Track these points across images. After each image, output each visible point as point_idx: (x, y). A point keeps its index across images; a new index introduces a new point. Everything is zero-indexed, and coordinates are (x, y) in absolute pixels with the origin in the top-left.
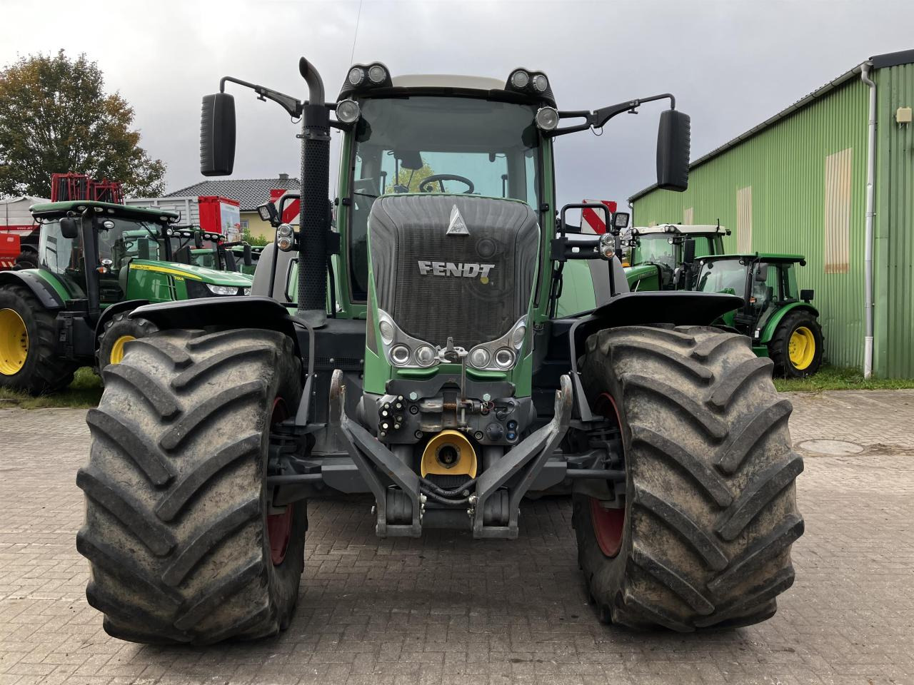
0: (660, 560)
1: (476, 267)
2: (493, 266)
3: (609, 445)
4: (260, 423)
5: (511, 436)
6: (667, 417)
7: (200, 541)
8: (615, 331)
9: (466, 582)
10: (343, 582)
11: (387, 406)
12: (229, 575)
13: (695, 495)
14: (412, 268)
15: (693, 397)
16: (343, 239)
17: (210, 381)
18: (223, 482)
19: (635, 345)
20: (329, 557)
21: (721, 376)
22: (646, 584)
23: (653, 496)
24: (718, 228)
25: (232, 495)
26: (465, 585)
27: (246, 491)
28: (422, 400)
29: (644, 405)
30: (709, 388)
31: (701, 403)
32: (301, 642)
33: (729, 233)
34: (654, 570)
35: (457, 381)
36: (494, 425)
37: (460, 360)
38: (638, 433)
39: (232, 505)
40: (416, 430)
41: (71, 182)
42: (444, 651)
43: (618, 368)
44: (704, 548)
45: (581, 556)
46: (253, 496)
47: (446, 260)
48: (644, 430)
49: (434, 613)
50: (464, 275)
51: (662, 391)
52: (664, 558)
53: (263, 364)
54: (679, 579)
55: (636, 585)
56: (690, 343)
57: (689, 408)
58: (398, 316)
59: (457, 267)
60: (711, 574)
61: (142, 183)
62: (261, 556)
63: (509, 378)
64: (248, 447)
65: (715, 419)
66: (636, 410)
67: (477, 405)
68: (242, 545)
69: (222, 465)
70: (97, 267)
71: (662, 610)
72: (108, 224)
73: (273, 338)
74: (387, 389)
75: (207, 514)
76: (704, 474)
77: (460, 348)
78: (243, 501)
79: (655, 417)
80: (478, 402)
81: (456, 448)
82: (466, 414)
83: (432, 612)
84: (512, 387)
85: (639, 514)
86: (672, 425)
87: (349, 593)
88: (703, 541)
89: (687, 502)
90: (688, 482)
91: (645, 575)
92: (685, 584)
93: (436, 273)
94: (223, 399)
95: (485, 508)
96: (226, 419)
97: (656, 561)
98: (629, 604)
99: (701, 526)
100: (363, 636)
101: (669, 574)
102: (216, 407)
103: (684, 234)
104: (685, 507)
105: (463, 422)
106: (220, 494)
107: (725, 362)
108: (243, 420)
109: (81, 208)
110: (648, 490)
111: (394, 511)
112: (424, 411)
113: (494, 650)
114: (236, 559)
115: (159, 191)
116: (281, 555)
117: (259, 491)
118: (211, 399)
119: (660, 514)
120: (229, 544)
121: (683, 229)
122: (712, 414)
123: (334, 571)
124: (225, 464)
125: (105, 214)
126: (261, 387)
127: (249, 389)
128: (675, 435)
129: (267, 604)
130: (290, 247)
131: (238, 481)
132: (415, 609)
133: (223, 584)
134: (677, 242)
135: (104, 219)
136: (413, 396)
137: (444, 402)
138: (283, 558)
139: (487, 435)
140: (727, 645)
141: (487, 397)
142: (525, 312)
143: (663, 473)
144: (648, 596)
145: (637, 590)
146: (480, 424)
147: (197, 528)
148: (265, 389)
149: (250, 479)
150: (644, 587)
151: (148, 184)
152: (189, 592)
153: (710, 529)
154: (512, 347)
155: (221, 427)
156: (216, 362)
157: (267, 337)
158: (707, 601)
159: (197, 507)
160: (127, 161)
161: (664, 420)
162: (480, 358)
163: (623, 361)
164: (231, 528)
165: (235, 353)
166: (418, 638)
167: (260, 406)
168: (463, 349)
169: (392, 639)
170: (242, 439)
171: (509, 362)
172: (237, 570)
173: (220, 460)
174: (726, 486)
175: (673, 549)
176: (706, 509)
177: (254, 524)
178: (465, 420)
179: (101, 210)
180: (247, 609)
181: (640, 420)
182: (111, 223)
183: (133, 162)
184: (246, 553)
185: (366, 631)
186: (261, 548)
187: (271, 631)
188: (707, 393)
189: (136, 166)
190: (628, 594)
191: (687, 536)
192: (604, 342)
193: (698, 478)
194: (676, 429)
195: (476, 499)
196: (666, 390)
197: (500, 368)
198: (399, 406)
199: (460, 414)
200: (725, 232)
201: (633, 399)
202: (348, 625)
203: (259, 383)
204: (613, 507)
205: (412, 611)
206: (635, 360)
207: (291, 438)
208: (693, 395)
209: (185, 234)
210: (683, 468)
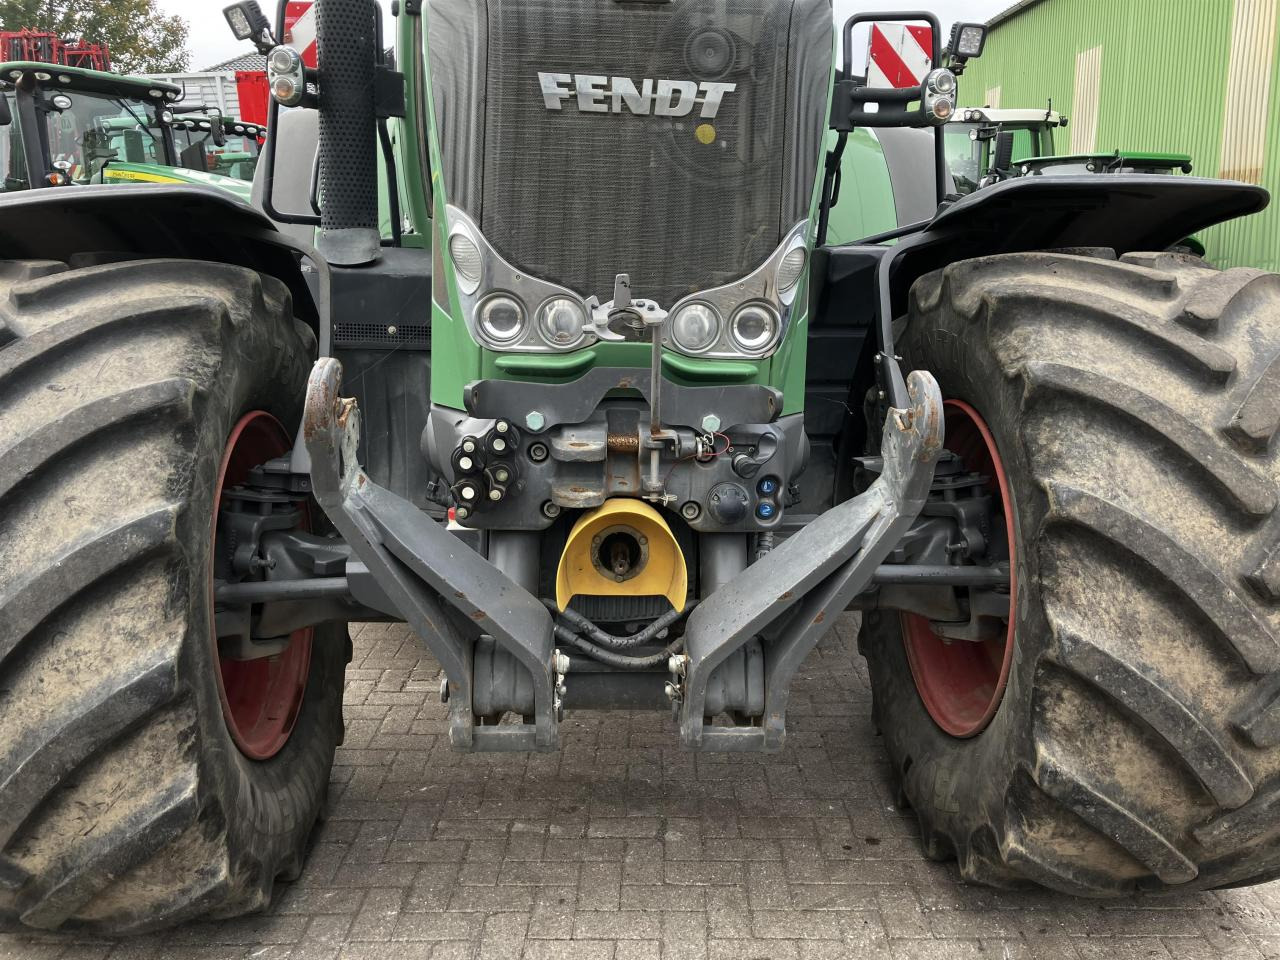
0: (1098, 785)
1: (688, 89)
2: (731, 87)
3: (962, 512)
4: (177, 481)
5: (766, 512)
6: (1133, 465)
7: (36, 764)
8: (988, 264)
9: (657, 756)
10: (422, 756)
11: (469, 447)
12: (118, 830)
13: (1192, 645)
14: (524, 90)
15: (1193, 416)
16: (409, 85)
17: (53, 383)
18: (84, 625)
19: (1048, 294)
20: (403, 698)
21: (1252, 367)
22: (1056, 827)
23: (1099, 652)
24: (1048, 115)
25: (110, 656)
26: (654, 763)
27: (145, 643)
28: (557, 430)
29: (1077, 435)
30: (1227, 396)
31: (1209, 431)
32: (323, 912)
33: (1064, 123)
34: (1084, 806)
35: (640, 382)
36: (727, 488)
37: (647, 332)
38: (1068, 502)
39: (109, 677)
40: (545, 499)
41: (29, 46)
42: (613, 935)
43: (1007, 347)
44: (1206, 763)
45: (880, 713)
46: (162, 655)
47: (611, 70)
48: (1080, 496)
49: (596, 832)
50: (658, 111)
51: (1123, 403)
52: (1108, 779)
53: (193, 340)
54: (1136, 824)
55: (1031, 826)
56: (1167, 289)
57: (1187, 444)
58: (491, 219)
59: (639, 86)
60: (1207, 812)
61: (153, 53)
62: (193, 786)
63: (764, 377)
64: (140, 542)
65: (1249, 470)
66: (1056, 447)
67: (688, 442)
68: (144, 764)
69: (75, 588)
70: (47, 173)
71: (1082, 872)
72: (62, 101)
73: (229, 281)
74: (467, 404)
75: (50, 701)
76: (1221, 600)
77: (648, 302)
78: (138, 669)
79: (1105, 465)
80: (690, 435)
81: (637, 536)
82: (662, 462)
83: (592, 833)
84: (772, 399)
85: (1057, 685)
86: (1145, 484)
87: (432, 783)
88: (1207, 750)
89: (1174, 661)
90: (1178, 616)
91: (1058, 809)
92: (1147, 833)
93: (585, 105)
94: (79, 426)
95: (708, 691)
96: (87, 475)
97: (1089, 788)
98: (1013, 863)
99: (1201, 714)
100: (450, 895)
101: (1116, 814)
102: (58, 447)
103: (996, 123)
104: (1167, 671)
105: (654, 480)
106: (77, 654)
107: (1253, 332)
108: (133, 476)
109: (14, 74)
110: (1085, 637)
111: (492, 694)
112: (561, 458)
113: (718, 934)
114: (133, 794)
115: (180, 66)
116: (284, 731)
117: (179, 640)
118: (49, 427)
119: (1112, 690)
120: (112, 763)
121: (995, 115)
122: (1237, 456)
123: (410, 729)
124: (83, 584)
125: (55, 84)
126: (177, 396)
127: (145, 402)
128: (1151, 508)
129: (223, 873)
130: (296, 96)
131: (123, 621)
132: (558, 824)
133: (107, 850)
134: (985, 139)
135: (54, 93)
136: (535, 421)
137: (611, 433)
138: (288, 734)
139: (712, 513)
140: (1193, 916)
141: (711, 423)
142: (805, 213)
143: (1122, 596)
144: (1056, 847)
145: (1032, 834)
146: (692, 486)
147: (29, 733)
148: (188, 400)
149: (154, 615)
150: (1050, 832)
151: (163, 55)
152: (36, 861)
153: (1220, 720)
154: (776, 302)
155: (75, 493)
156: (68, 336)
157: (212, 278)
158: (1187, 861)
159: (22, 685)
160: (128, 19)
161: (1126, 472)
162: (695, 327)
163: (1018, 331)
164: (108, 734)
165: (119, 315)
166: (562, 901)
167: (177, 441)
168: (656, 305)
169: (509, 903)
170: (125, 523)
171: (765, 336)
172: (135, 820)
173: (68, 576)
174: (1268, 626)
175: (1130, 761)
176: (1216, 676)
177: (172, 715)
178: (660, 480)
179: (47, 77)
180: (179, 886)
181: (1067, 470)
182: (67, 100)
183: (137, 20)
184: (156, 781)
185: (456, 881)
186: (195, 765)
187: (250, 908)
188: (1222, 407)
189: (142, 27)
190: (1011, 842)
191: (1171, 739)
192: (962, 288)
193: (1206, 609)
194: (1154, 492)
195: (687, 664)
196: (1133, 402)
197: (743, 351)
198: (499, 445)
199: (647, 461)
200: (1059, 121)
201: (1047, 420)
202: (421, 865)
203: (172, 387)
204: (964, 638)
205: (552, 828)
206: (1046, 329)
207: (285, 499)
208: (1190, 412)
209: (202, 124)
210: (1173, 585)
